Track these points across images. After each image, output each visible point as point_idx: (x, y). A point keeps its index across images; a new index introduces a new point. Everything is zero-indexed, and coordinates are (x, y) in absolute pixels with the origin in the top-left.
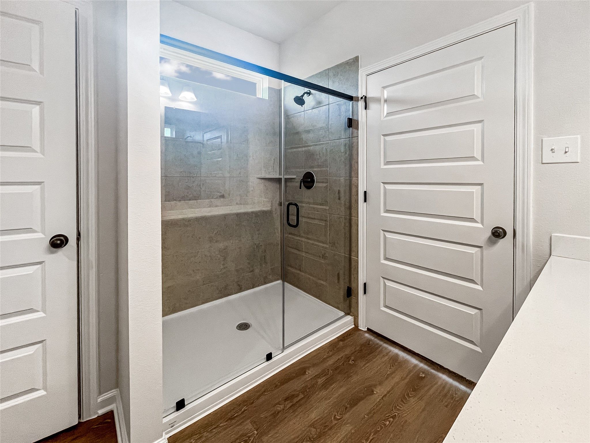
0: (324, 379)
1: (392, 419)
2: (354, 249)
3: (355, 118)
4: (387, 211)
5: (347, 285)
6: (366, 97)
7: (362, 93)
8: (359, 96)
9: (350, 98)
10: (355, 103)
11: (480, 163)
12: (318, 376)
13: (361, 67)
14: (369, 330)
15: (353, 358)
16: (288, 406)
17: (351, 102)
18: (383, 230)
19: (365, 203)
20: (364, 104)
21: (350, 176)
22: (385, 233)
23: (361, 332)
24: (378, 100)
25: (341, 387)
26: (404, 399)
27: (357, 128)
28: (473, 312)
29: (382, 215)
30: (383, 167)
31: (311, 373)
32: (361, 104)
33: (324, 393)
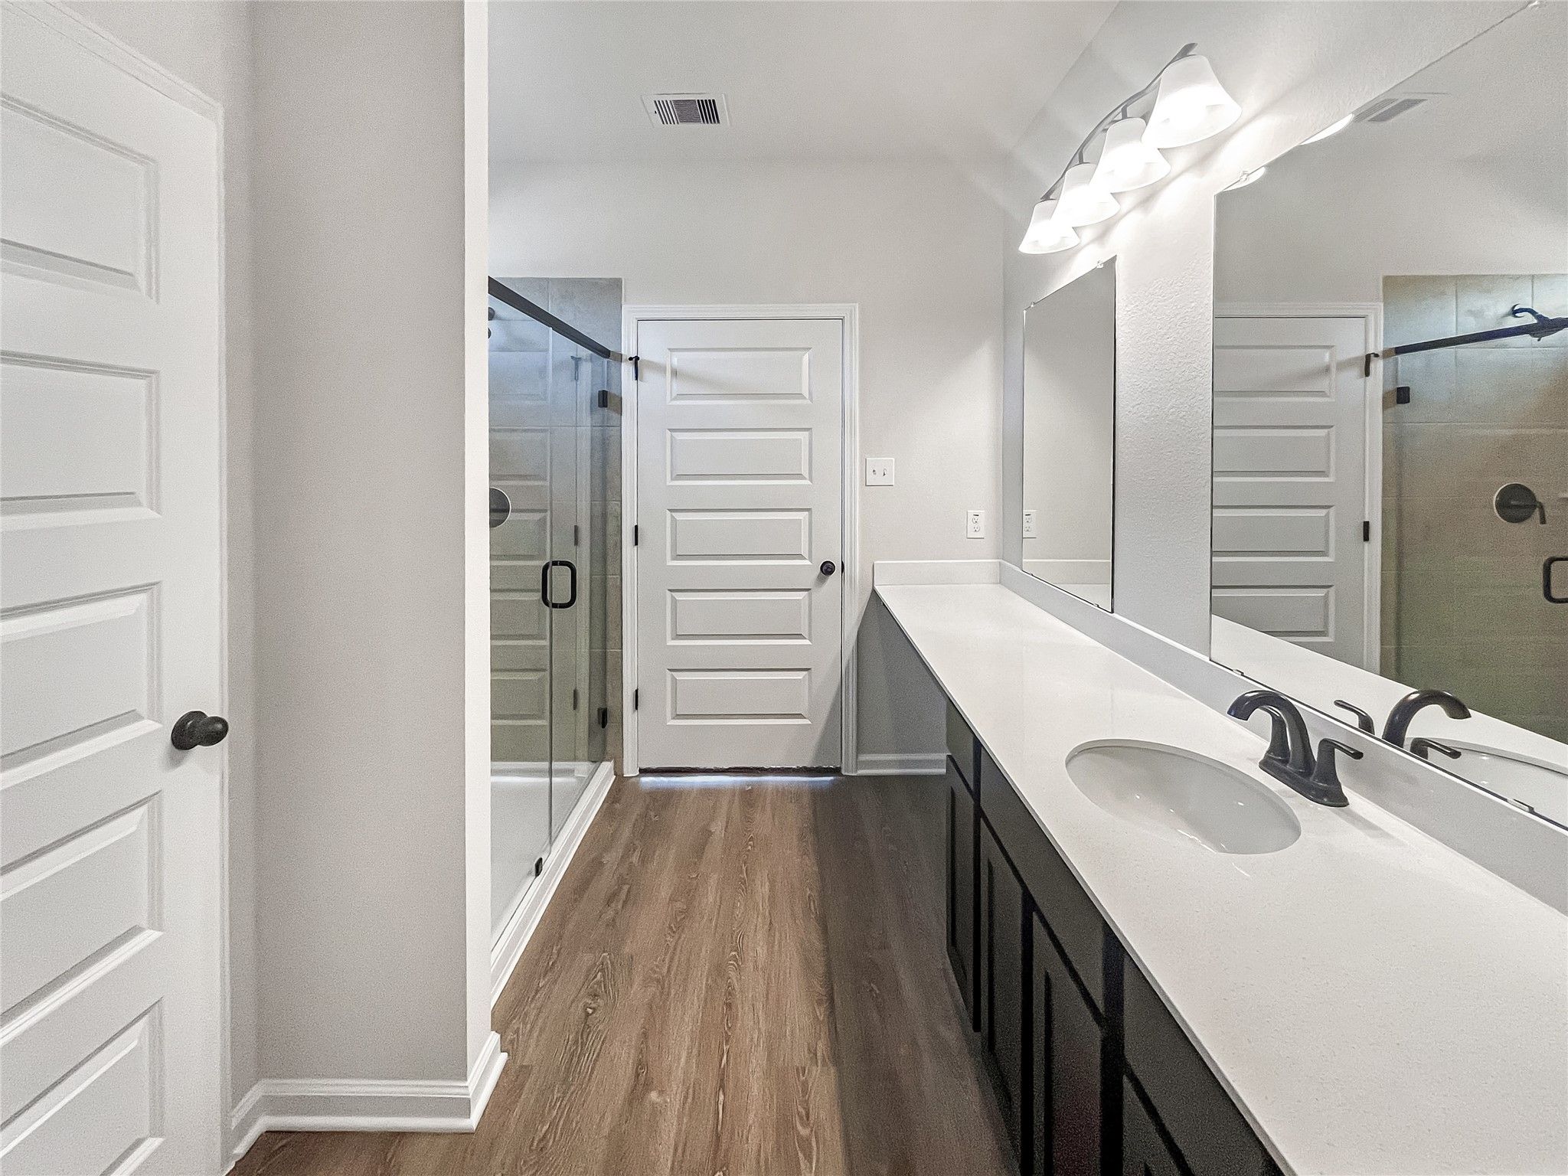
0: (637, 854)
1: (751, 843)
2: (612, 633)
3: (613, 391)
4: (678, 557)
5: (598, 704)
6: (637, 358)
7: (629, 351)
8: (623, 353)
9: (605, 353)
10: (613, 363)
11: (807, 482)
12: (625, 856)
13: (625, 301)
14: (644, 772)
15: (652, 814)
16: (620, 907)
17: (606, 360)
18: (670, 590)
19: (636, 547)
20: (632, 369)
21: (604, 499)
22: (674, 594)
23: (633, 780)
24: (660, 368)
25: (669, 848)
26: (748, 819)
27: (619, 411)
28: (800, 675)
29: (668, 564)
30: (669, 483)
31: (611, 858)
32: (627, 369)
33: (653, 866)
